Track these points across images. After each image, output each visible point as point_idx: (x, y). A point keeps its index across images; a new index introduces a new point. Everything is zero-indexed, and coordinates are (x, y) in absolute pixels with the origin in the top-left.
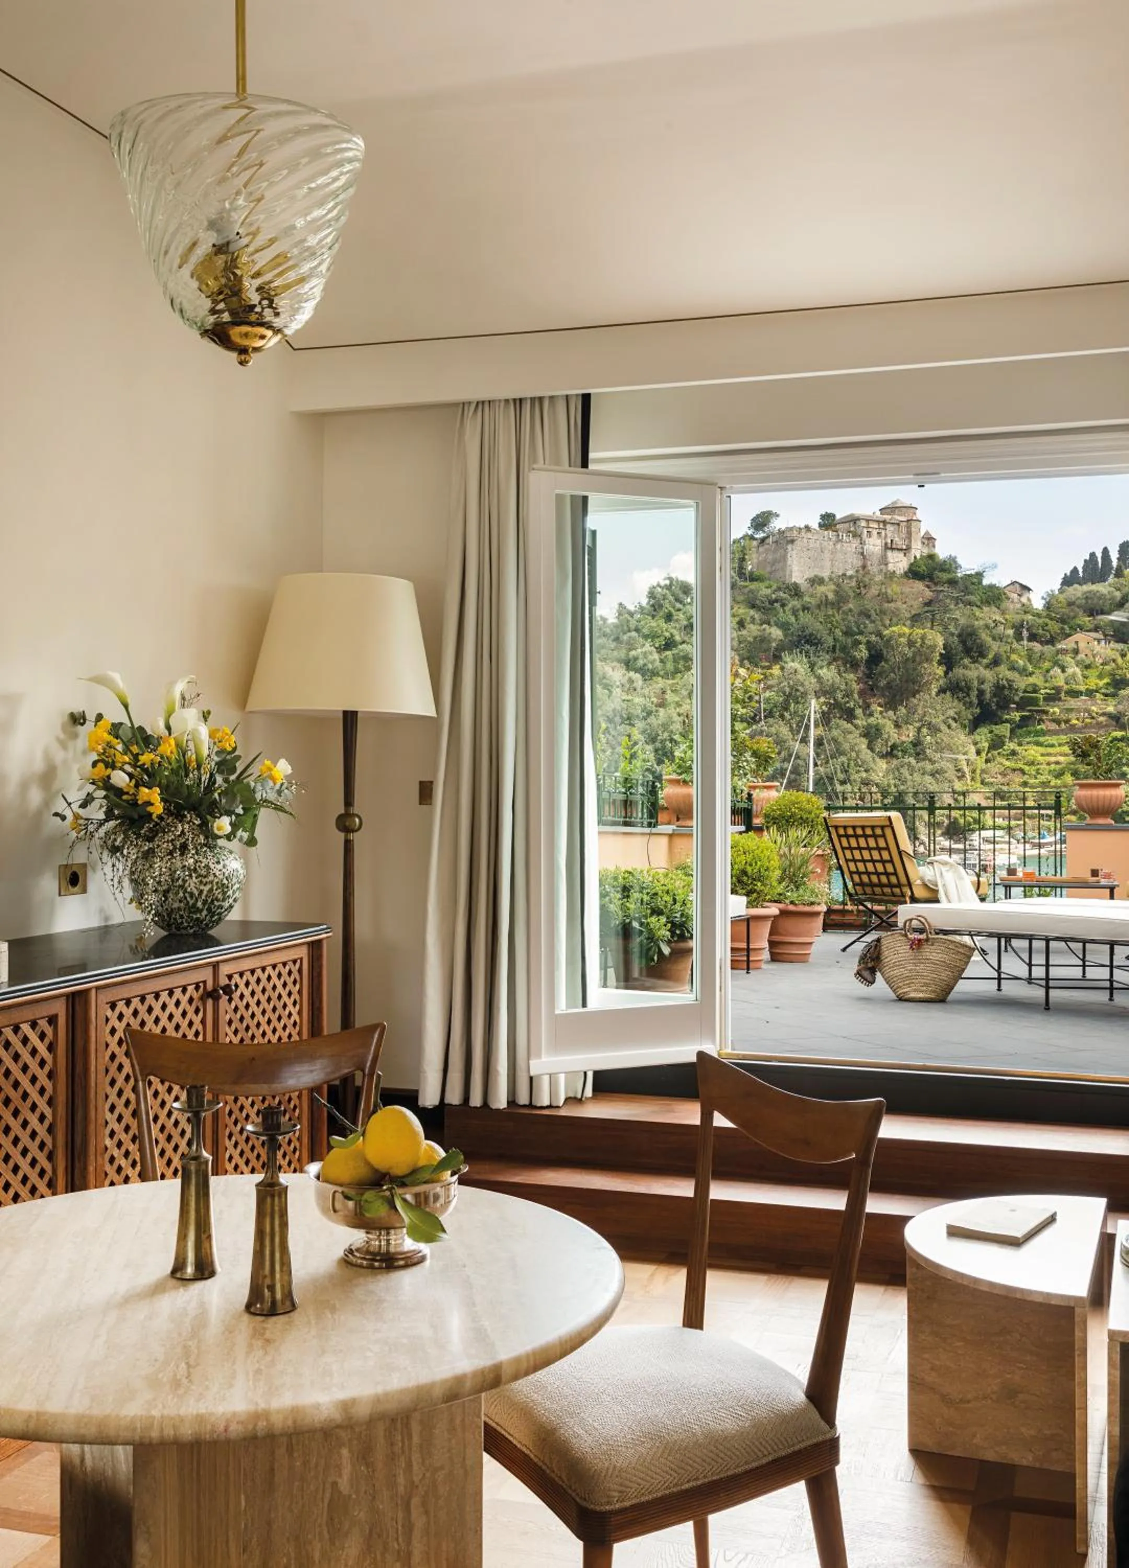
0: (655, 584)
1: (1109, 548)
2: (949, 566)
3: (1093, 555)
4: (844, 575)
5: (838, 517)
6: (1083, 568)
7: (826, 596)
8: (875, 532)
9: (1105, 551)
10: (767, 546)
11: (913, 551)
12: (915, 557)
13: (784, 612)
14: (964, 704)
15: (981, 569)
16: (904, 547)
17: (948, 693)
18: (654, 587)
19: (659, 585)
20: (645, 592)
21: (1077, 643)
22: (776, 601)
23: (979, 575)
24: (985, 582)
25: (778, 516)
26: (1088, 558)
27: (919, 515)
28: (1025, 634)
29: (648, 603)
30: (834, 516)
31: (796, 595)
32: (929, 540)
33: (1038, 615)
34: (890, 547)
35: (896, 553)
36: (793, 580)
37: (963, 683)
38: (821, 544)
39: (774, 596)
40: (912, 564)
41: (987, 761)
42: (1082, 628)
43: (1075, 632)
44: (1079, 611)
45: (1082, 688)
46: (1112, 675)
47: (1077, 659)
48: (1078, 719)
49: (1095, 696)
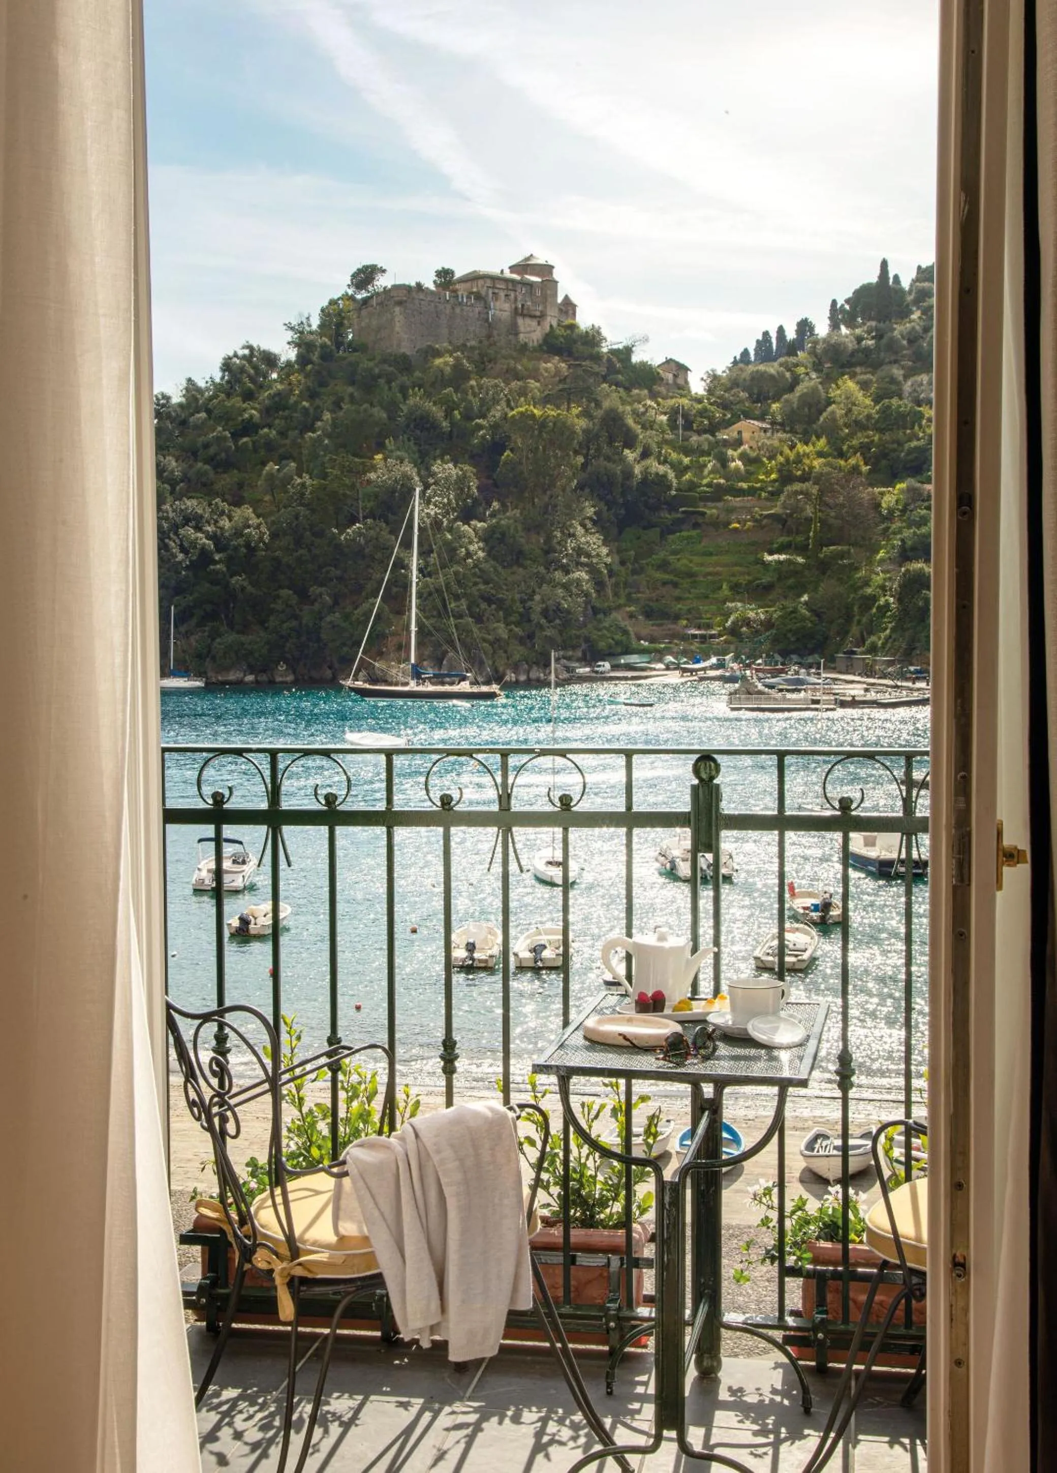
0: (231, 354)
1: (785, 327)
2: (593, 338)
3: (766, 334)
4: (464, 345)
5: (458, 274)
6: (755, 350)
7: (442, 371)
8: (502, 294)
9: (781, 330)
10: (370, 309)
11: (549, 318)
12: (551, 326)
13: (390, 388)
14: (606, 504)
15: (629, 343)
16: (538, 314)
17: (587, 490)
18: (230, 358)
19: (236, 355)
20: (219, 362)
21: (740, 433)
22: (379, 376)
23: (628, 351)
24: (635, 359)
25: (384, 271)
26: (760, 338)
27: (556, 275)
28: (680, 421)
29: (222, 378)
30: (452, 273)
31: (407, 369)
32: (568, 307)
33: (699, 400)
34: (520, 312)
35: (528, 321)
36: (402, 350)
37: (605, 478)
38: (436, 307)
39: (377, 371)
40: (547, 335)
41: (634, 572)
42: (748, 416)
43: (739, 420)
44: (743, 395)
45: (744, 485)
46: (780, 471)
47: (739, 451)
48: (739, 522)
49: (760, 495)
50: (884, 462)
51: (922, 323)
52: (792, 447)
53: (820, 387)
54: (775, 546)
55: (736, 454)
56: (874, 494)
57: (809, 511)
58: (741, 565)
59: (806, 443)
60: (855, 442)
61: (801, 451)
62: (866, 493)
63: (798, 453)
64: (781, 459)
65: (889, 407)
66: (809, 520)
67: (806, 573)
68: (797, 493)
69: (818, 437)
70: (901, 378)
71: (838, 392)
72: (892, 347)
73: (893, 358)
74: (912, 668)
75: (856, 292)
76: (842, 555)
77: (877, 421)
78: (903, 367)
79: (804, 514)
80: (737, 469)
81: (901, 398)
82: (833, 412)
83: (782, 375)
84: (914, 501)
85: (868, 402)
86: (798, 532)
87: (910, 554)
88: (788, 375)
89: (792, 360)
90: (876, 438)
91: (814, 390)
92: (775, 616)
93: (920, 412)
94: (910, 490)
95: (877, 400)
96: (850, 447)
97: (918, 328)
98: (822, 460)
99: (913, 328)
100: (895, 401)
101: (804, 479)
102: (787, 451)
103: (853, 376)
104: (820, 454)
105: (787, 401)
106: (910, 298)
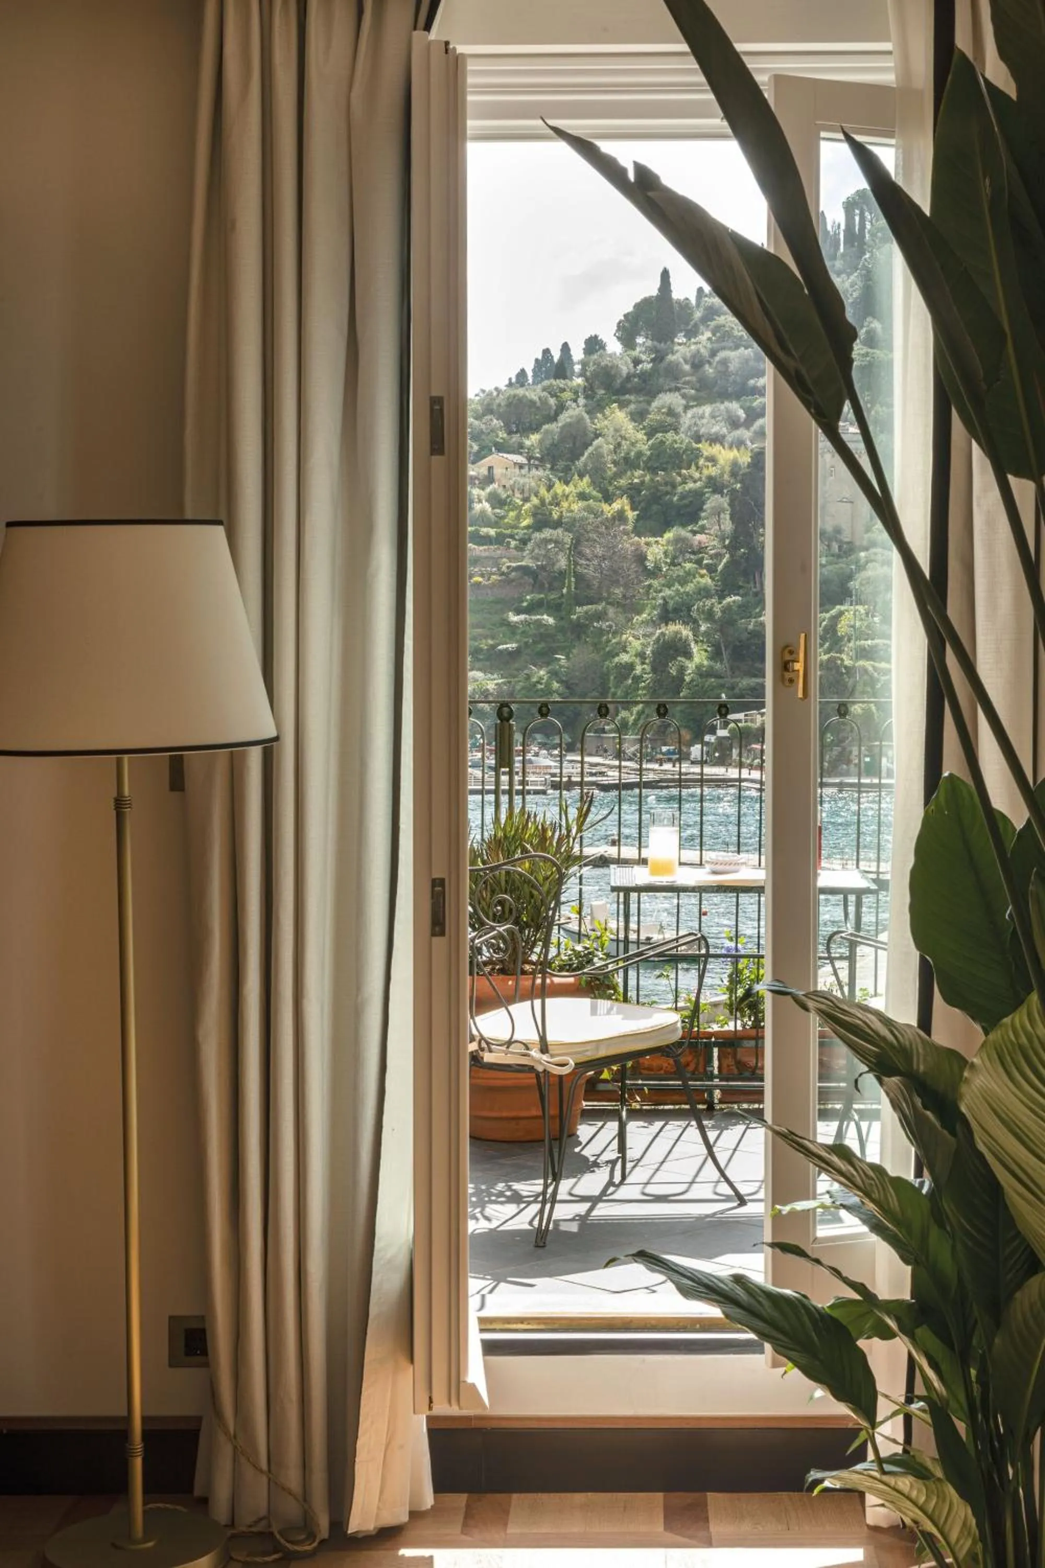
1: (570, 345)
3: (546, 352)
6: (534, 371)
9: (565, 348)
21: (490, 469)
26: (540, 357)
42: (502, 448)
43: (491, 453)
44: (496, 422)
45: (492, 532)
46: (534, 515)
47: (489, 489)
48: (482, 576)
49: (509, 543)
50: (655, 508)
51: (709, 346)
52: (550, 487)
53: (586, 416)
54: (525, 604)
55: (483, 494)
56: (638, 544)
57: (562, 563)
58: (483, 627)
59: (567, 483)
60: (623, 482)
61: (559, 491)
62: (629, 543)
63: (556, 495)
64: (535, 501)
65: (662, 442)
66: (562, 574)
67: (560, 637)
68: (546, 541)
69: (581, 476)
70: (680, 410)
71: (606, 422)
72: (673, 373)
73: (673, 385)
74: (664, 749)
75: (637, 306)
76: (600, 616)
77: (650, 458)
78: (684, 396)
79: (556, 567)
80: (483, 512)
81: (677, 433)
82: (599, 447)
83: (544, 402)
84: (682, 552)
85: (641, 436)
86: (551, 589)
87: (671, 615)
88: (552, 401)
89: (561, 383)
90: (647, 478)
91: (580, 420)
92: (518, 687)
93: (698, 449)
94: (678, 540)
95: (650, 434)
96: (617, 488)
97: (702, 350)
98: (581, 504)
99: (698, 351)
100: (670, 436)
101: (558, 524)
102: (543, 491)
103: (623, 405)
104: (582, 496)
105: (547, 432)
106: (698, 315)
